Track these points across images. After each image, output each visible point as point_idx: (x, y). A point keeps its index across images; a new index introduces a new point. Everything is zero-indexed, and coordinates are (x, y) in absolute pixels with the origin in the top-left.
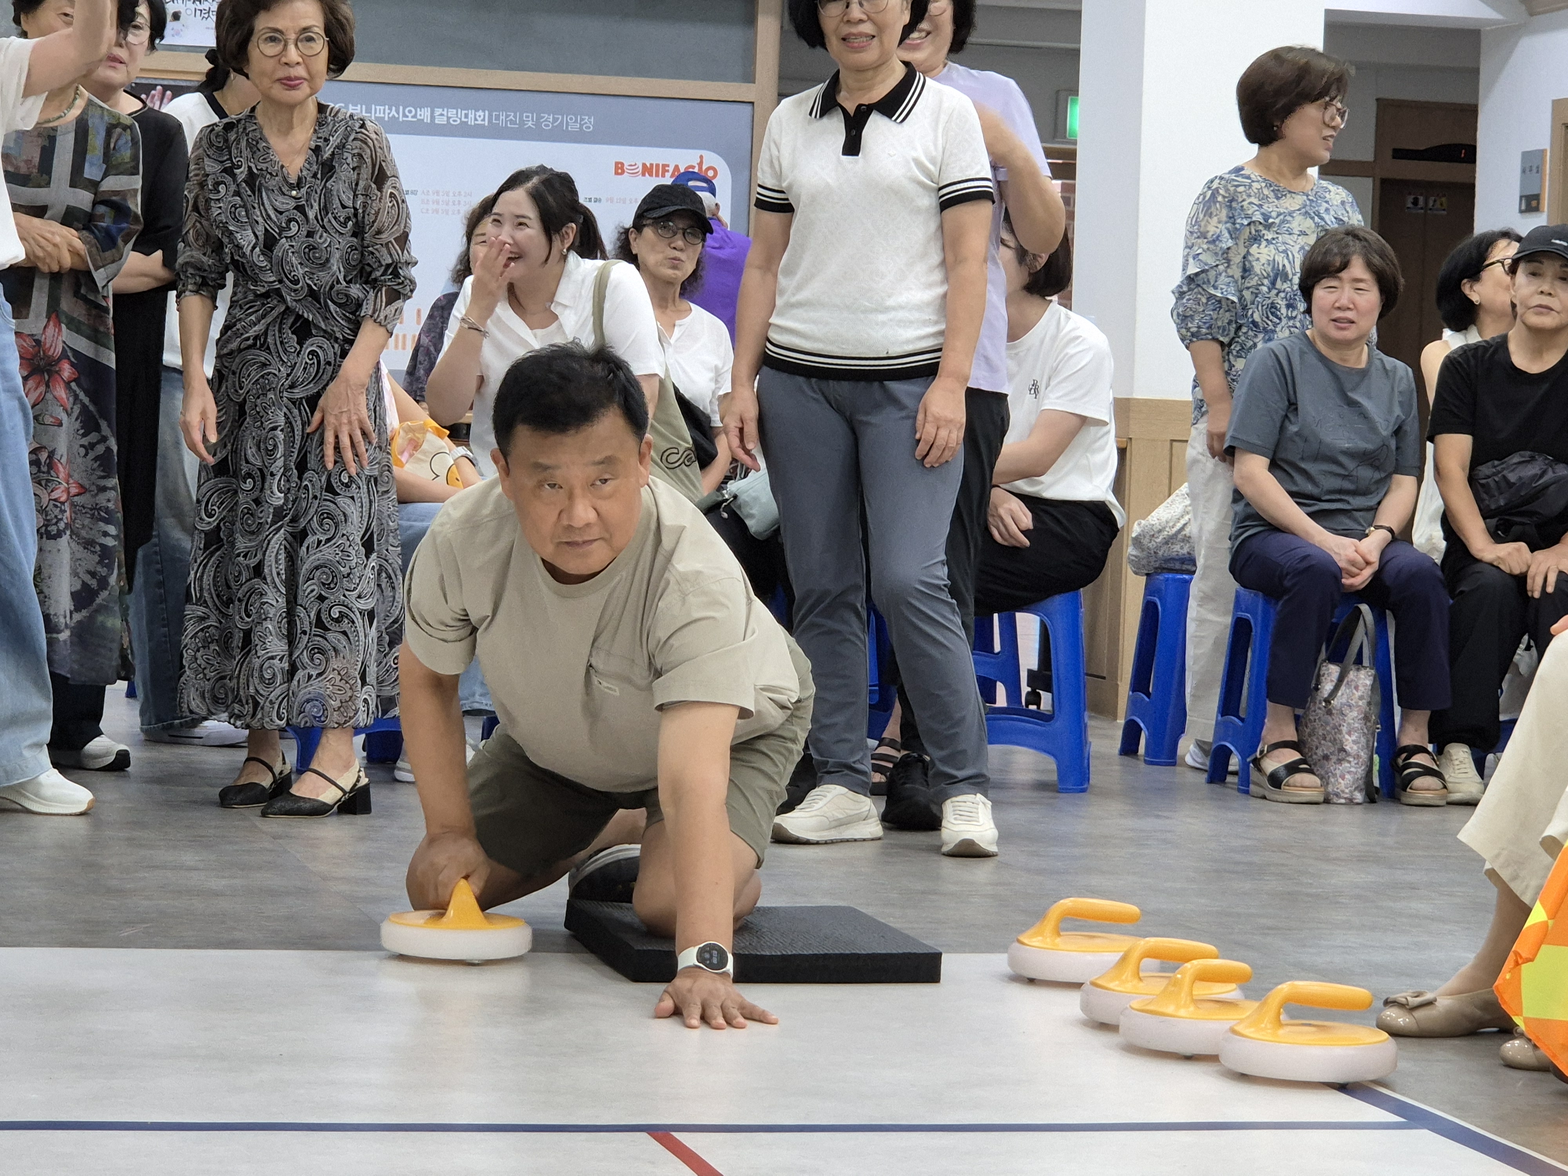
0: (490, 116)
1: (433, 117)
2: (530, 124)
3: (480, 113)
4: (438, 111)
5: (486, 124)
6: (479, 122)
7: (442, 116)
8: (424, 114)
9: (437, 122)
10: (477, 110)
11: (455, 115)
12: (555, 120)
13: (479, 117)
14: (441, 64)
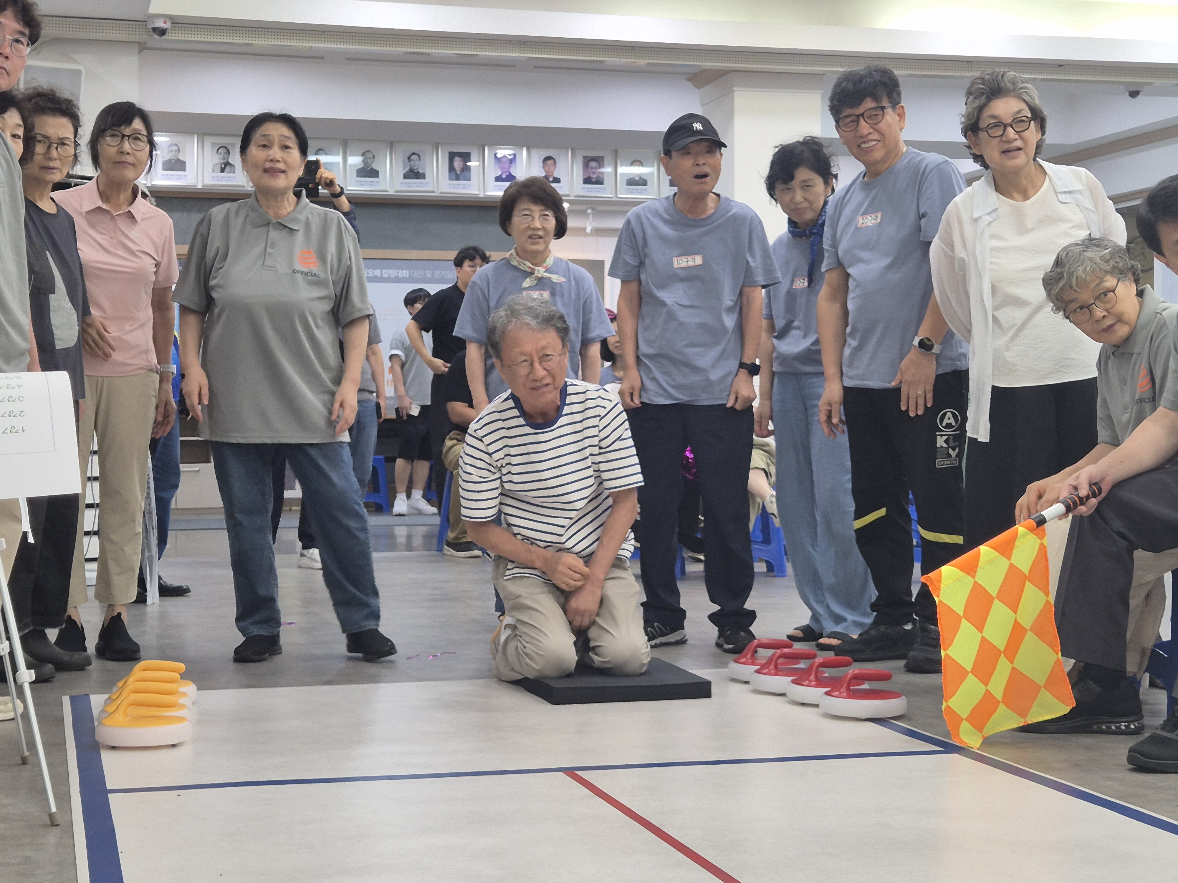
0: (410, 273)
1: (382, 274)
2: (429, 276)
3: (405, 271)
4: (384, 271)
5: (408, 276)
6: (404, 276)
7: (386, 273)
8: (377, 273)
9: (384, 276)
10: (403, 270)
11: (392, 273)
12: (441, 274)
13: (404, 273)
14: (385, 247)
